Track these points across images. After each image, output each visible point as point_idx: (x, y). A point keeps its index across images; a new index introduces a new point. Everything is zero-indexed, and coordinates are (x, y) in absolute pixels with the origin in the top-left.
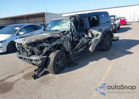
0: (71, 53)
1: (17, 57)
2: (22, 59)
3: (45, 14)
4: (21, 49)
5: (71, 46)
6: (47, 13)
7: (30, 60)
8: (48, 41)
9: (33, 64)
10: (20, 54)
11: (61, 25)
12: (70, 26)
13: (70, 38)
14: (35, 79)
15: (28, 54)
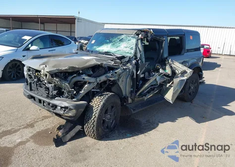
0: (130, 101)
1: (24, 94)
2: (35, 100)
3: (75, 19)
4: (36, 80)
5: (132, 87)
6: (79, 19)
7: (52, 107)
8: (91, 73)
9: (57, 114)
10: (31, 90)
11: (118, 44)
12: (134, 48)
13: (133, 71)
14: (57, 146)
15: (48, 94)
